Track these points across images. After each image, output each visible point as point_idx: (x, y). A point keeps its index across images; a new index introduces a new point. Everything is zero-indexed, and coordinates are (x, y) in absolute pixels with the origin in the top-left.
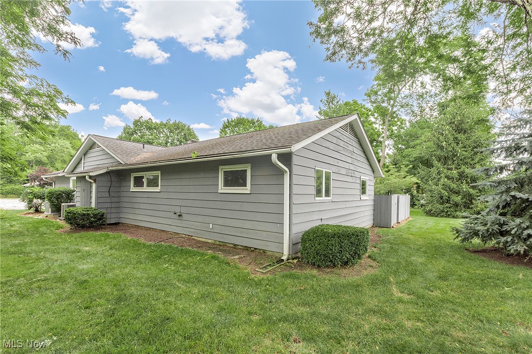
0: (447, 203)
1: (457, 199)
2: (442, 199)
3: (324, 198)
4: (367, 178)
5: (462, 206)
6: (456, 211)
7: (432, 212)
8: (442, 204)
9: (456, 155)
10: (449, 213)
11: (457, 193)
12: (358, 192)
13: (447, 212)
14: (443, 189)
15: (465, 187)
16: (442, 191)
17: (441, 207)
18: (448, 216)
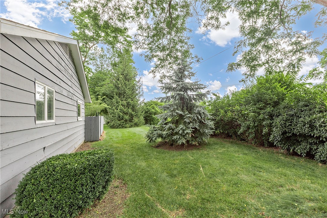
0: (122, 120)
1: (127, 117)
2: (119, 118)
3: (46, 121)
4: (81, 102)
5: (128, 121)
6: (126, 124)
7: (114, 126)
8: (119, 120)
9: (126, 92)
10: (123, 126)
11: (126, 114)
12: (75, 114)
13: (122, 125)
14: (120, 112)
15: (130, 111)
16: (120, 113)
17: (119, 122)
18: (123, 127)
